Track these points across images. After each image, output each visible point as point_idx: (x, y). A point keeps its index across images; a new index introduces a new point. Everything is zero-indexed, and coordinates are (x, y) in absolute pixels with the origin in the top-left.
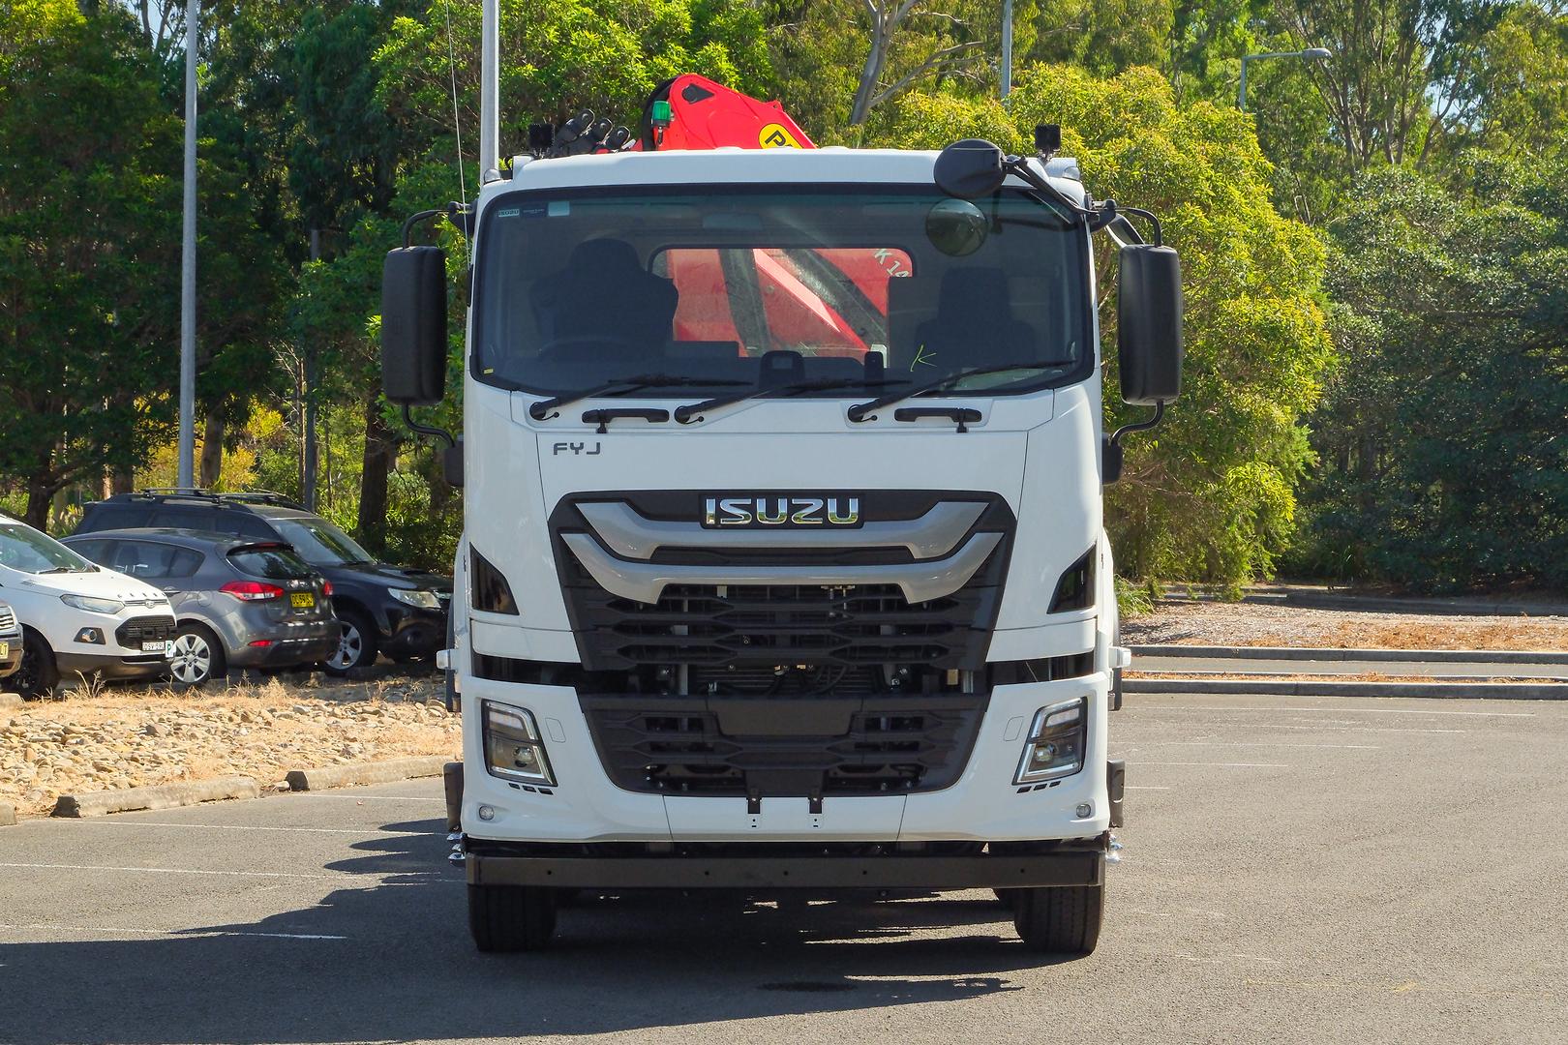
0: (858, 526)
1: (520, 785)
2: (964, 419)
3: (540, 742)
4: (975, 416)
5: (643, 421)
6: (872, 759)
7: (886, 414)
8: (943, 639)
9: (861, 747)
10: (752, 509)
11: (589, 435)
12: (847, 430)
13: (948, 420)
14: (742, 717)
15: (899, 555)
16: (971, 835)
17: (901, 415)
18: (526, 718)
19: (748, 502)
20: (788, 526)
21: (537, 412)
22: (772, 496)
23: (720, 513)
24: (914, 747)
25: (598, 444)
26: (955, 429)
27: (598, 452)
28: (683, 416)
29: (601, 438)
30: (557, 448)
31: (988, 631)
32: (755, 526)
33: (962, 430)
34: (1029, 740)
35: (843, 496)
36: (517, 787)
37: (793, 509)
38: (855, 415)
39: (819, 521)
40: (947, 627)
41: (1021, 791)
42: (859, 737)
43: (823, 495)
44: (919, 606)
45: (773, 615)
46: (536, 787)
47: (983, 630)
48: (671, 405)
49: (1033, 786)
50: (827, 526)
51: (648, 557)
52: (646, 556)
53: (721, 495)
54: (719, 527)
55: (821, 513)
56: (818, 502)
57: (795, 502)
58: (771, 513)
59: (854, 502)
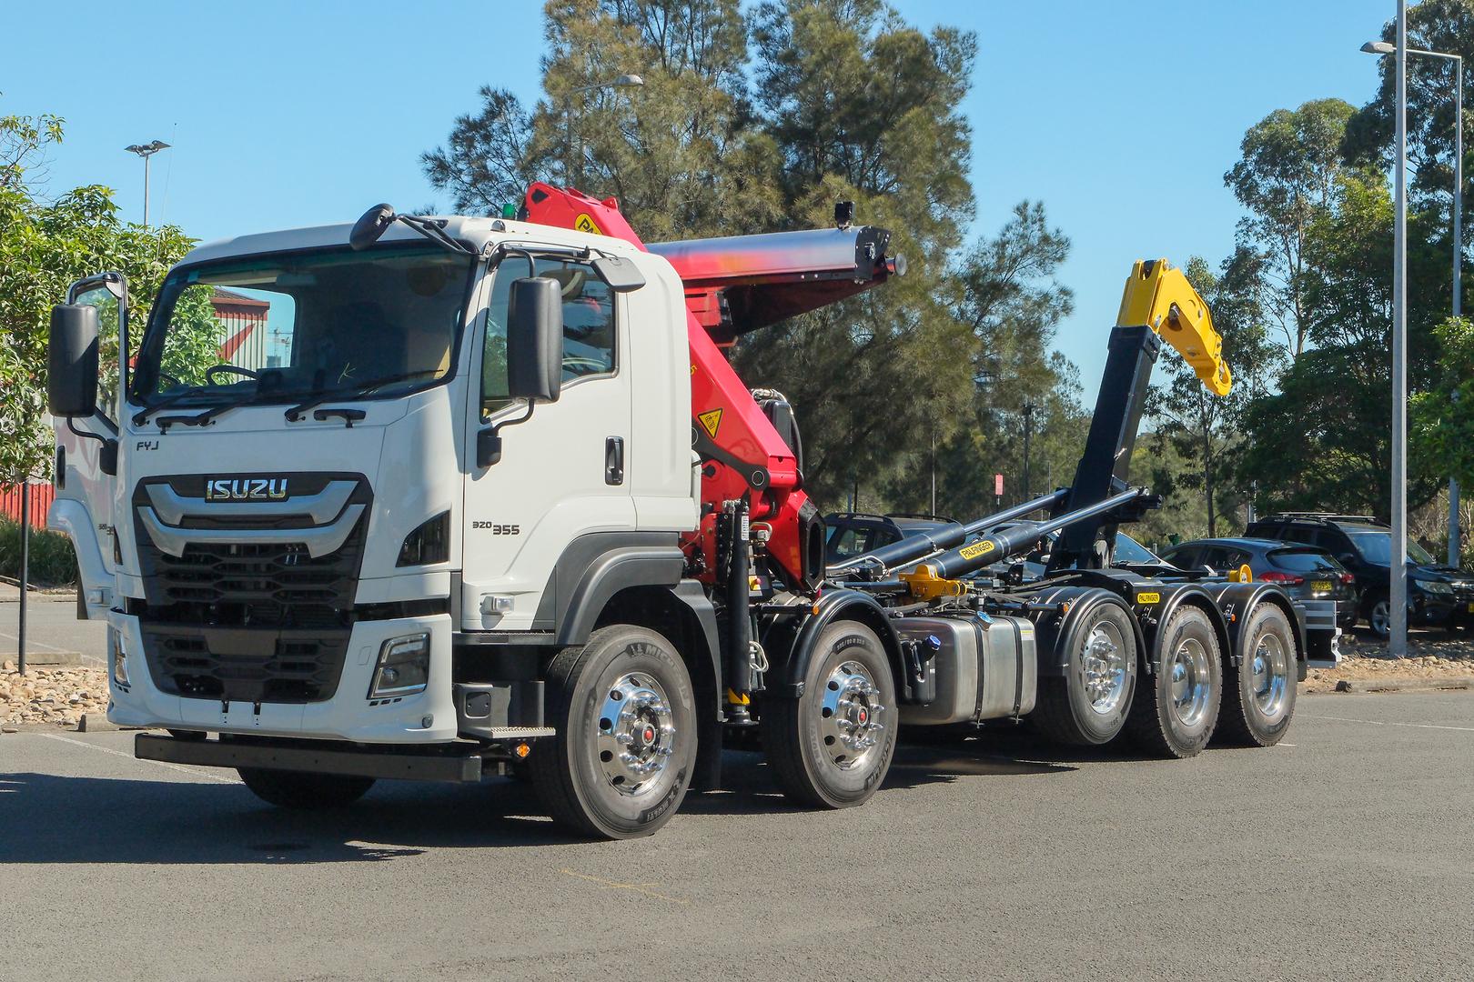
0: (284, 500)
2: (352, 417)
4: (361, 415)
5: (184, 425)
7: (309, 414)
9: (280, 666)
10: (229, 487)
11: (159, 436)
12: (284, 427)
13: (341, 419)
14: (219, 640)
15: (304, 521)
16: (343, 737)
17: (318, 416)
19: (229, 482)
20: (248, 500)
21: (140, 421)
22: (241, 477)
23: (215, 491)
24: (312, 667)
25: (159, 442)
26: (344, 426)
27: (156, 448)
28: (202, 420)
29: (164, 438)
30: (139, 446)
31: (354, 578)
32: (231, 500)
33: (349, 426)
34: (378, 664)
35: (278, 477)
37: (252, 487)
38: (292, 416)
39: (264, 495)
40: (336, 577)
41: (373, 704)
42: (280, 659)
44: (320, 561)
45: (245, 565)
48: (196, 413)
49: (379, 701)
50: (269, 500)
51: (178, 524)
52: (177, 522)
53: (216, 477)
54: (214, 501)
55: (266, 490)
56: (265, 483)
57: (253, 482)
58: (240, 490)
59: (284, 482)
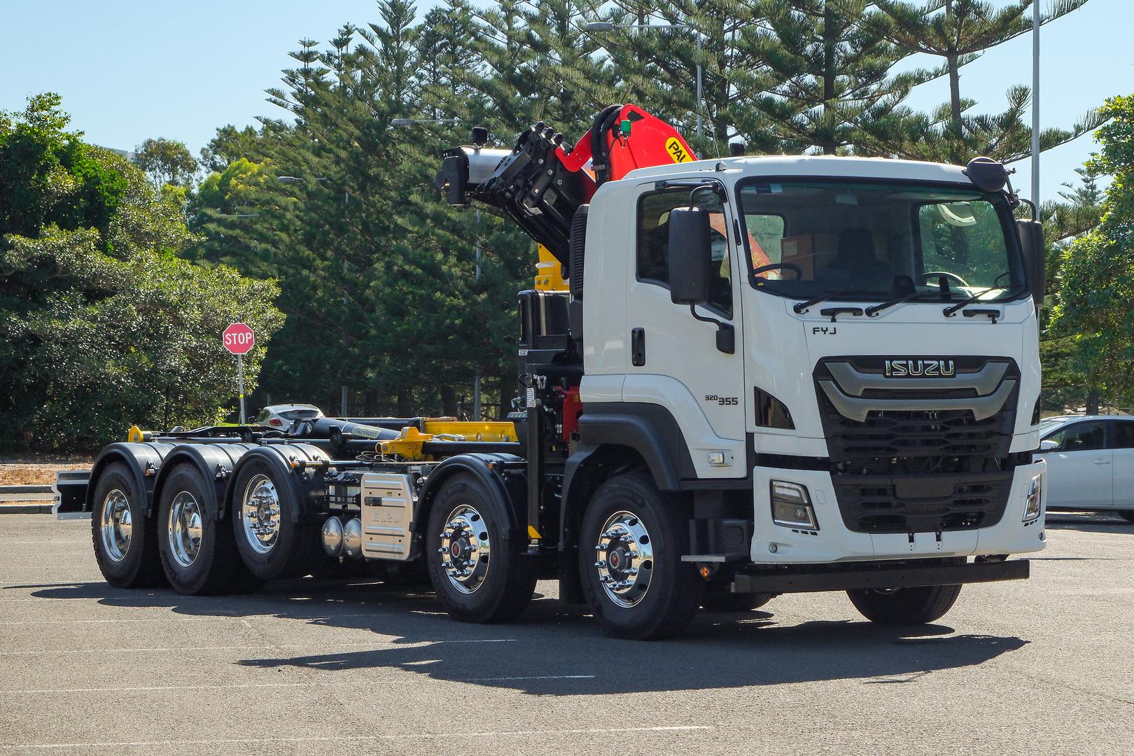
0: (954, 376)
1: (800, 530)
2: (995, 316)
3: (810, 504)
4: (999, 315)
5: (850, 315)
6: (964, 509)
7: (960, 312)
8: (991, 441)
9: (957, 503)
10: (907, 366)
11: (826, 322)
12: (945, 322)
13: (985, 316)
14: (908, 487)
15: (972, 393)
17: (967, 313)
18: (803, 492)
19: (905, 362)
20: (924, 376)
21: (797, 309)
22: (915, 359)
23: (893, 369)
24: (979, 502)
25: (835, 328)
26: (989, 322)
28: (869, 312)
29: (834, 325)
30: (815, 330)
31: (1009, 436)
32: (909, 376)
33: (993, 322)
34: (1028, 497)
35: (946, 359)
36: (797, 531)
38: (947, 313)
39: (937, 373)
40: (990, 434)
41: (1027, 524)
42: (958, 497)
43: (937, 358)
44: (981, 422)
46: (809, 531)
47: (1008, 435)
48: (864, 306)
49: (1030, 522)
50: (941, 376)
52: (860, 394)
53: (892, 358)
54: (892, 376)
55: (938, 369)
56: (935, 363)
57: (925, 362)
58: (916, 368)
59: (951, 363)
